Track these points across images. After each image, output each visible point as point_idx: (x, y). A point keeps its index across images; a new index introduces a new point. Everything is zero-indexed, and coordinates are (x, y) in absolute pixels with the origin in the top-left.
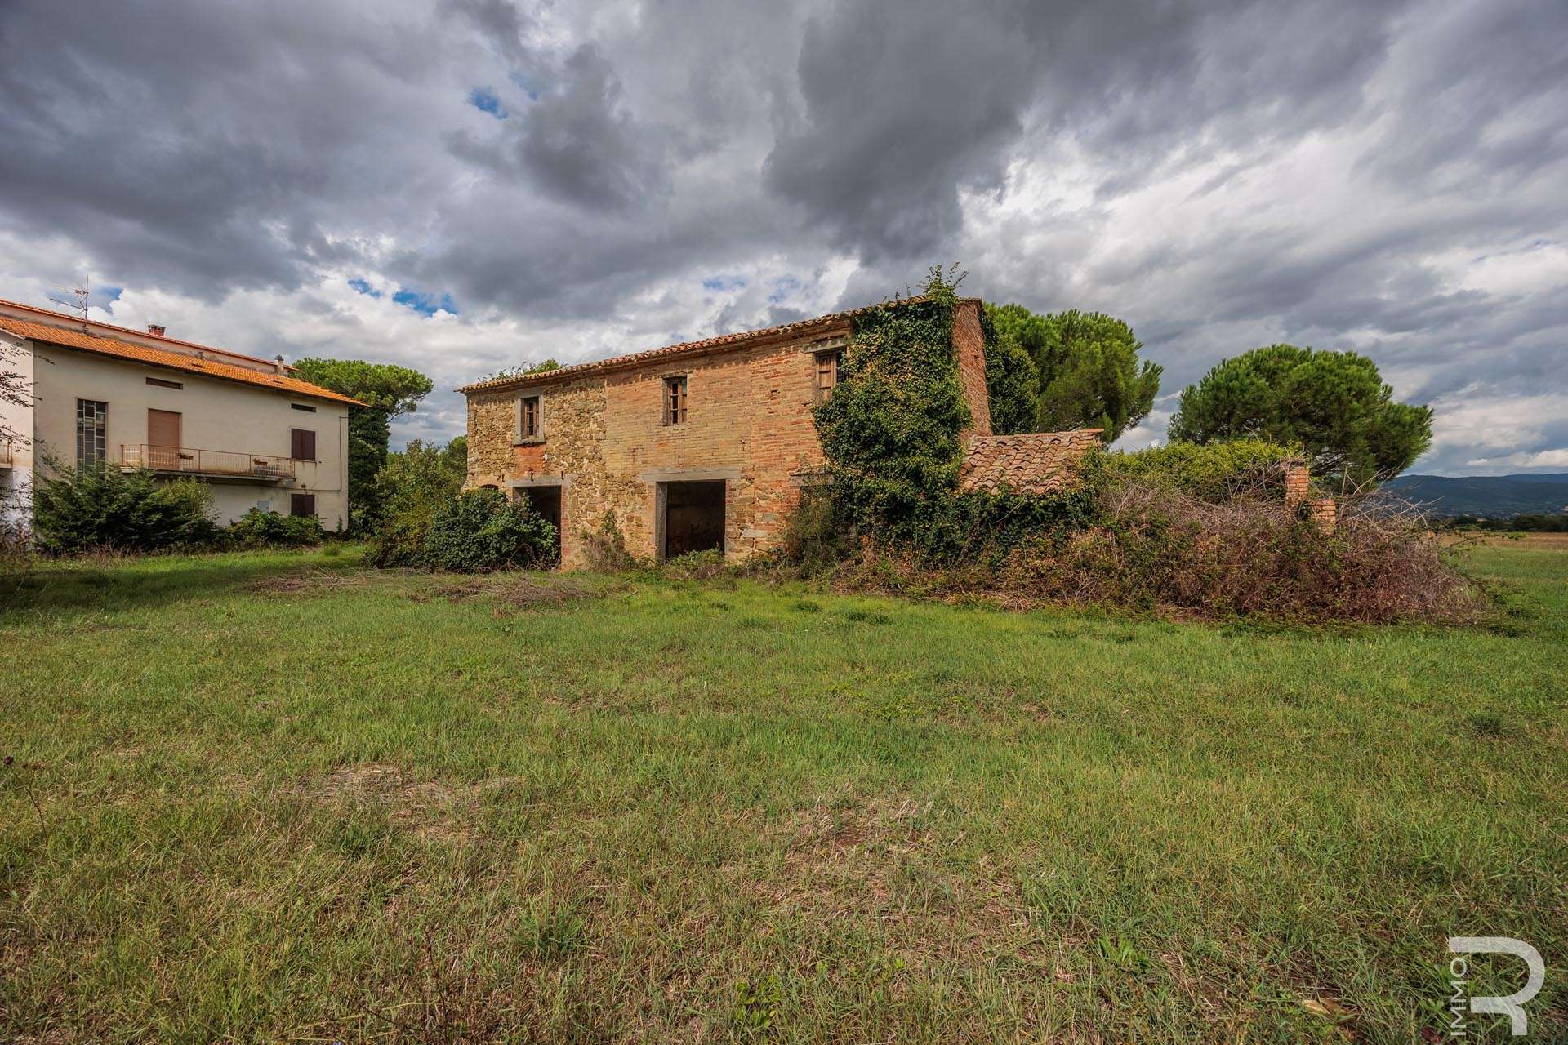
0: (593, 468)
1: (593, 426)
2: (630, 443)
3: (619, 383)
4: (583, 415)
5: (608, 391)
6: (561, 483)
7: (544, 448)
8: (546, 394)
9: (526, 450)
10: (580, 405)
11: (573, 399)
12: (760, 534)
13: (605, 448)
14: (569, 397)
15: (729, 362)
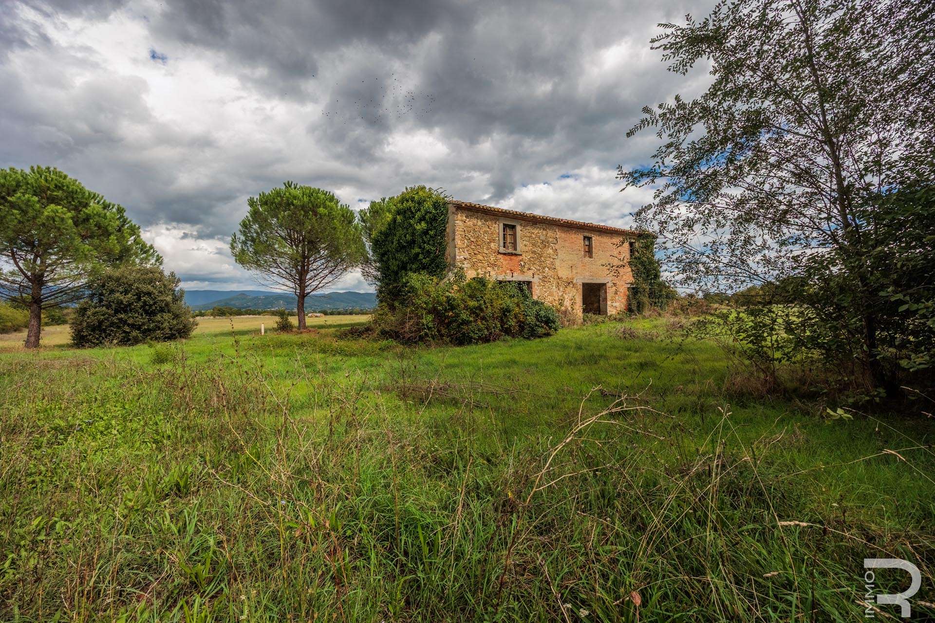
0: (551, 273)
1: (550, 251)
2: (570, 262)
3: (564, 232)
4: (545, 244)
5: (559, 234)
6: (531, 280)
7: (520, 258)
8: (521, 225)
9: (508, 258)
10: (542, 238)
11: (538, 232)
12: (617, 304)
13: (557, 263)
14: (536, 231)
15: (607, 236)
